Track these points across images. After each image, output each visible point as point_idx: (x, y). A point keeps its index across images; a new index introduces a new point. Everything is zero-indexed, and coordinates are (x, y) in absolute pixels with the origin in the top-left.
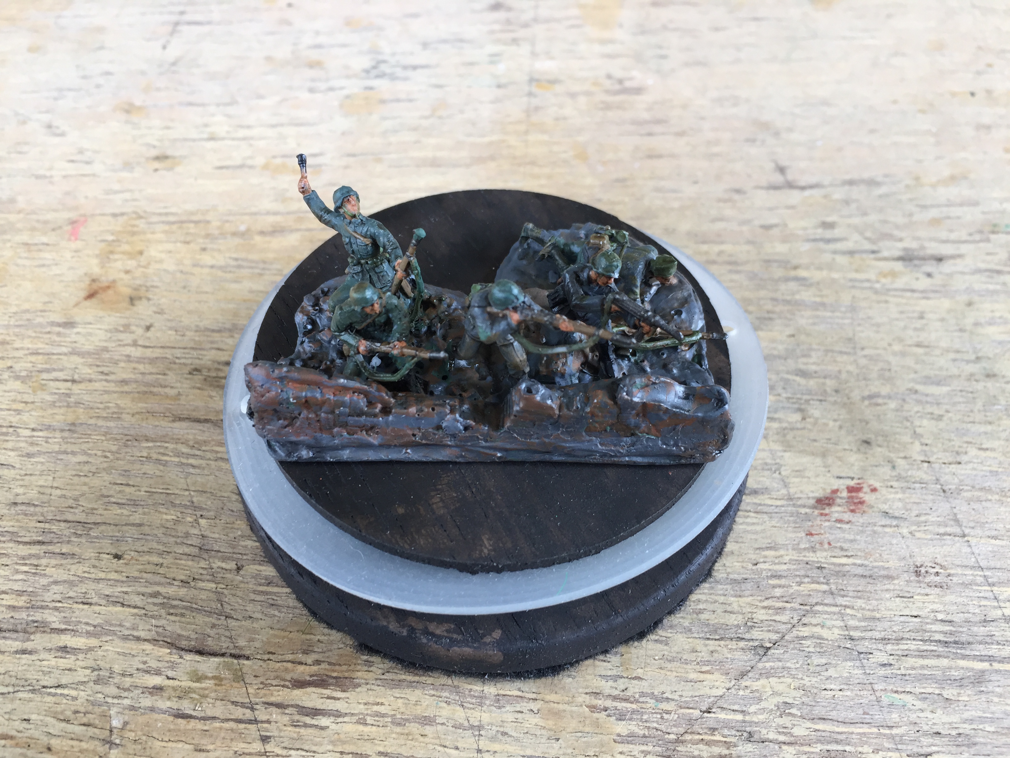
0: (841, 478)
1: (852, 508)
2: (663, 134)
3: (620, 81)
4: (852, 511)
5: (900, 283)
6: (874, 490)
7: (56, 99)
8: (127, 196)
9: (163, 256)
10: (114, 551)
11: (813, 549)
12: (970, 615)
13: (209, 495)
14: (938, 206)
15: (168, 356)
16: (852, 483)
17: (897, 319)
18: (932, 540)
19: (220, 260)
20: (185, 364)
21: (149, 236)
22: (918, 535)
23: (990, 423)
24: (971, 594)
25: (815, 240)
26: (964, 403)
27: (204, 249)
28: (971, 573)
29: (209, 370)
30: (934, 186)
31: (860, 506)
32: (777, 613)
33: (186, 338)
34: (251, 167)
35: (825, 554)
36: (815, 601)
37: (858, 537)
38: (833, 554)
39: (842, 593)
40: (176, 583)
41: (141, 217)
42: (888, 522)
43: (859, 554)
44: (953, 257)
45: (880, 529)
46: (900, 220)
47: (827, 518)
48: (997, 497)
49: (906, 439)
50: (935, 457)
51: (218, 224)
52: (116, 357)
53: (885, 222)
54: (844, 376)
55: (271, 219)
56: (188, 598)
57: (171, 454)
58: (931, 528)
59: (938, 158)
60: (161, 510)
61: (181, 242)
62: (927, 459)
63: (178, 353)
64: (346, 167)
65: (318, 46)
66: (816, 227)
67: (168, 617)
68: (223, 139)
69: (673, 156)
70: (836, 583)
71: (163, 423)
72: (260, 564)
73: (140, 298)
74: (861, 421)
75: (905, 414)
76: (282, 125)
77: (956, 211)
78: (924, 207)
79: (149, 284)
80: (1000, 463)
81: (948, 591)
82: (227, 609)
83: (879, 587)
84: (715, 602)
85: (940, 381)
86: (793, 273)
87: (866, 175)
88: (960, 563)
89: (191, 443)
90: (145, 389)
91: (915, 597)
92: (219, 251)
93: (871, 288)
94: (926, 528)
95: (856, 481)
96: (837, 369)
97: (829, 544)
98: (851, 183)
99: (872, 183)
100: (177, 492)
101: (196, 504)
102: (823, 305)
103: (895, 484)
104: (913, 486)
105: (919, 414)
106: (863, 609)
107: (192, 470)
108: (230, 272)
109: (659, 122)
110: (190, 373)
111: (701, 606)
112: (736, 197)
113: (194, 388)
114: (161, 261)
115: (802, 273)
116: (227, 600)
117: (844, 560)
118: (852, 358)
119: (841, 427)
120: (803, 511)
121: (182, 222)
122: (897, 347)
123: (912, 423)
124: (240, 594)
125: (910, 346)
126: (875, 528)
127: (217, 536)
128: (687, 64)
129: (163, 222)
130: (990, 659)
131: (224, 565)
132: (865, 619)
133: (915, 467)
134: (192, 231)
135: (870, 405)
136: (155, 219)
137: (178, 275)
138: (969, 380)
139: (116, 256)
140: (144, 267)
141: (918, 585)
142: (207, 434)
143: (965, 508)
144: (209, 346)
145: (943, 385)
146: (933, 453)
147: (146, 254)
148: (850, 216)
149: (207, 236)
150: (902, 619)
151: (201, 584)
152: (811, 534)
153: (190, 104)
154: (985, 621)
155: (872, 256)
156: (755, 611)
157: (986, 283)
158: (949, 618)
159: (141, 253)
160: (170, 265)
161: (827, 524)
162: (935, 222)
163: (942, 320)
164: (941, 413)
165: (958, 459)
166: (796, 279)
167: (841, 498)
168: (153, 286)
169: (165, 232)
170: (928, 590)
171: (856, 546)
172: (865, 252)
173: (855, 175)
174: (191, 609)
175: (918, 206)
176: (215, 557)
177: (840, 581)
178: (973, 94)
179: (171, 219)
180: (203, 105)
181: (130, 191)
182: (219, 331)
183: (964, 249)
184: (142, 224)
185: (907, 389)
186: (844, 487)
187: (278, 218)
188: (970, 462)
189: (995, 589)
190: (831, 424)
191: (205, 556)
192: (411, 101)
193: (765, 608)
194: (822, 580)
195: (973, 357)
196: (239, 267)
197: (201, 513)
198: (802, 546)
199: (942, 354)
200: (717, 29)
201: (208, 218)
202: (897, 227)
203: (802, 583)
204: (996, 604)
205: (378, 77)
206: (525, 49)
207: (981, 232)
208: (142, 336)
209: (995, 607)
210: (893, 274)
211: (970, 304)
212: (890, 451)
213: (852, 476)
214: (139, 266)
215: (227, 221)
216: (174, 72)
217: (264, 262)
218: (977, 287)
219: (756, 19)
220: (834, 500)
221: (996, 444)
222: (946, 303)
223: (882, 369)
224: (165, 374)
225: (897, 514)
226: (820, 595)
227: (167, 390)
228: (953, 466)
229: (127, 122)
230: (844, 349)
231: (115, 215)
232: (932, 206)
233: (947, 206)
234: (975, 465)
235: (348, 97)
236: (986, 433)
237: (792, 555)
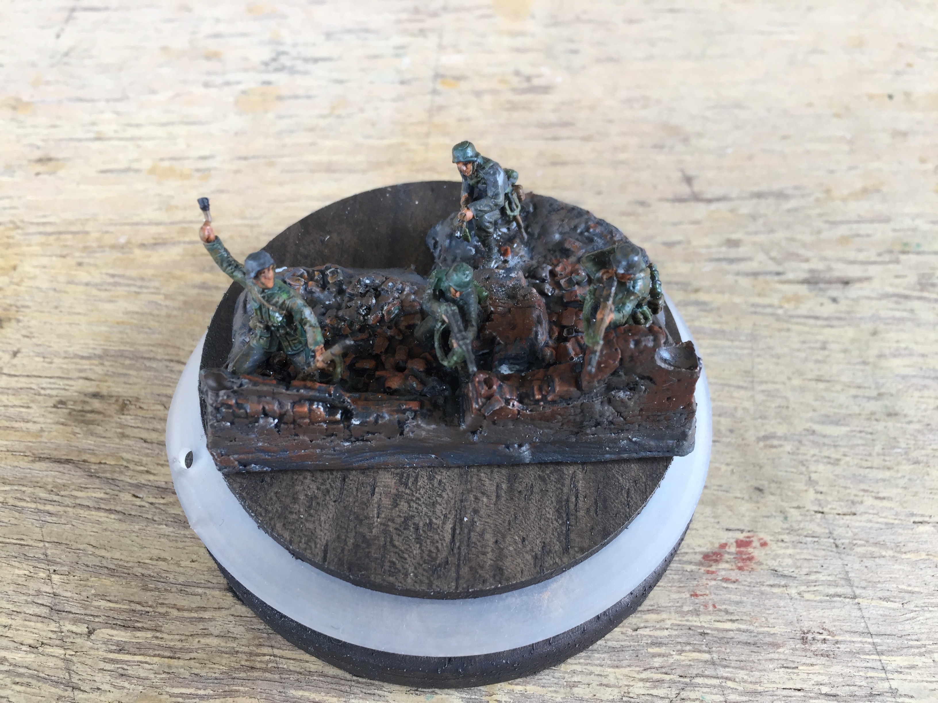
0: (730, 530)
1: (739, 565)
2: (569, 138)
3: (528, 79)
4: (740, 568)
5: (803, 310)
6: (764, 544)
9: (37, 271)
11: (696, 613)
12: (856, 688)
13: (63, 547)
14: (848, 222)
15: (33, 386)
16: (741, 536)
17: (799, 350)
18: (821, 602)
19: (96, 277)
20: (50, 396)
21: (25, 249)
22: (807, 596)
23: (889, 469)
24: (858, 664)
25: (718, 260)
26: (863, 445)
27: (80, 264)
28: (859, 639)
29: (75, 402)
30: (844, 200)
31: (748, 563)
32: (655, 687)
33: (53, 366)
34: (137, 171)
35: (709, 617)
36: (695, 672)
37: (745, 599)
38: (718, 618)
39: (724, 663)
40: (24, 648)
41: (17, 228)
42: (777, 581)
43: (744, 618)
44: (861, 280)
45: (768, 589)
46: (808, 238)
47: (713, 576)
48: (890, 553)
49: (801, 486)
50: (830, 506)
51: (97, 235)
53: (791, 240)
54: (740, 413)
55: (154, 230)
56: (35, 666)
57: (28, 499)
58: (820, 588)
59: (851, 168)
60: (13, 563)
61: (57, 256)
62: (821, 510)
63: (44, 383)
64: (237, 172)
65: (217, 36)
66: (720, 246)
67: (14, 686)
68: (110, 139)
69: (578, 163)
70: (719, 652)
71: (23, 464)
72: (112, 628)
73: (9, 320)
74: (754, 465)
75: (801, 457)
76: (172, 123)
77: (865, 228)
78: (834, 223)
79: (19, 303)
80: (897, 514)
81: (835, 660)
82: (75, 679)
83: (763, 655)
84: (591, 673)
85: (839, 420)
86: (693, 297)
87: (776, 187)
88: (848, 628)
89: (49, 487)
91: (800, 668)
92: (96, 266)
93: (773, 315)
94: (815, 588)
95: (746, 534)
96: (733, 405)
97: (714, 606)
98: (759, 195)
100: (30, 543)
101: (49, 558)
102: (722, 332)
103: (786, 537)
104: (805, 540)
105: (815, 458)
106: (745, 682)
107: (48, 519)
108: (106, 290)
109: (565, 124)
110: (55, 406)
111: (576, 679)
112: (640, 210)
113: (57, 423)
114: (34, 278)
115: (703, 297)
116: (74, 668)
117: (728, 625)
118: (749, 394)
119: (732, 472)
120: (689, 568)
121: (60, 233)
122: (796, 382)
123: (808, 467)
124: (89, 662)
125: (810, 380)
126: (763, 588)
127: (69, 594)
128: (599, 61)
129: (40, 233)
131: (74, 628)
132: (746, 693)
133: (808, 518)
134: (69, 243)
135: (766, 446)
136: (33, 229)
137: (51, 293)
138: (868, 419)
140: (18, 284)
141: (804, 654)
142: (67, 477)
143: (857, 566)
144: (78, 374)
145: (842, 425)
146: (828, 503)
147: (19, 269)
148: (756, 233)
149: (85, 249)
150: (785, 692)
151: (49, 650)
152: (696, 595)
153: (80, 100)
154: (871, 695)
155: (776, 278)
156: (632, 684)
157: (892, 309)
158: (834, 691)
159: (14, 268)
161: (713, 583)
162: (844, 240)
163: (845, 351)
164: (838, 457)
165: (853, 510)
166: (696, 303)
167: (729, 553)
168: (24, 306)
169: (42, 244)
170: (813, 660)
171: (742, 609)
172: (770, 273)
173: (764, 187)
174: (38, 678)
175: (827, 222)
176: (64, 619)
177: (723, 649)
178: (890, 97)
179: (49, 229)
180: (92, 101)
182: (89, 358)
183: (872, 271)
184: (18, 235)
185: (805, 430)
186: (733, 541)
187: (161, 229)
188: (865, 513)
189: (883, 658)
190: (724, 468)
191: (55, 617)
192: (309, 97)
193: (642, 680)
194: (704, 648)
195: (874, 393)
196: (116, 284)
197: (54, 568)
198: (686, 609)
199: (843, 390)
200: (631, 22)
201: (87, 228)
202: (804, 245)
203: (683, 651)
204: (883, 675)
205: (276, 70)
206: (432, 41)
207: (890, 252)
208: (8, 363)
209: (882, 679)
210: (797, 299)
211: (875, 333)
212: (783, 500)
213: (742, 527)
214: (12, 283)
215: (107, 232)
216: (66, 64)
217: (142, 279)
218: (884, 313)
219: (672, 11)
220: (721, 556)
222: (850, 332)
223: (779, 407)
224: (28, 407)
225: (786, 573)
226: (701, 665)
227: (30, 425)
228: (848, 517)
229: (13, 120)
230: (741, 383)
232: (842, 222)
233: (858, 222)
234: (871, 517)
235: (244, 92)
236: (884, 480)
237: (674, 619)
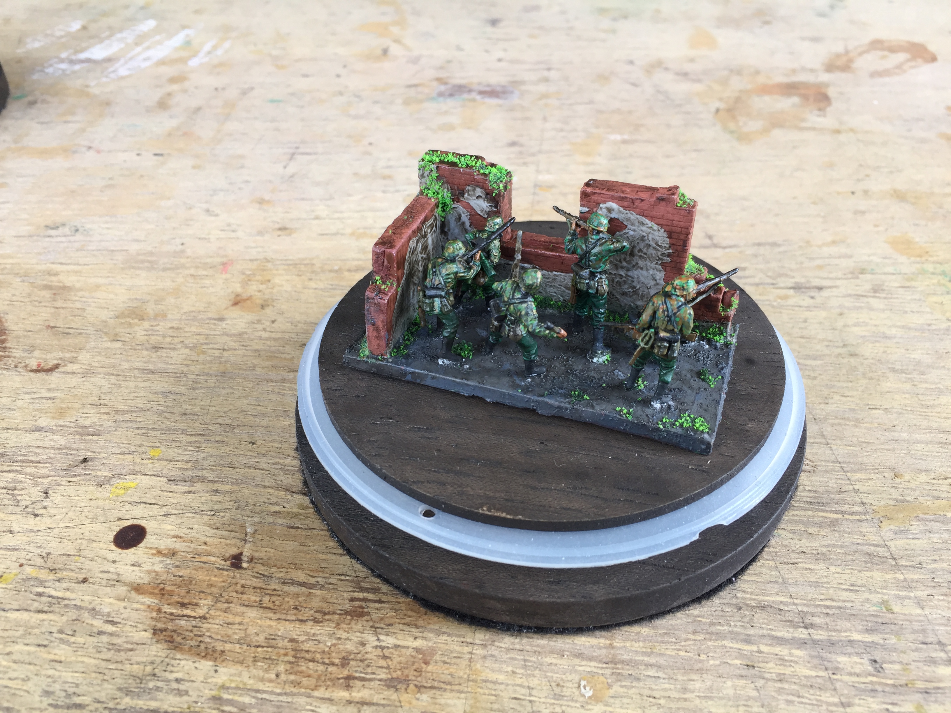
7: (212, 196)
8: (260, 250)
10: (250, 440)
52: (252, 337)
90: (271, 354)
99: (774, 244)
130: (843, 513)
139: (253, 283)
160: (288, 287)
181: (263, 247)
221: (855, 393)
231: (251, 260)
